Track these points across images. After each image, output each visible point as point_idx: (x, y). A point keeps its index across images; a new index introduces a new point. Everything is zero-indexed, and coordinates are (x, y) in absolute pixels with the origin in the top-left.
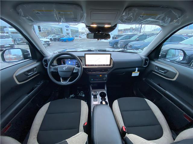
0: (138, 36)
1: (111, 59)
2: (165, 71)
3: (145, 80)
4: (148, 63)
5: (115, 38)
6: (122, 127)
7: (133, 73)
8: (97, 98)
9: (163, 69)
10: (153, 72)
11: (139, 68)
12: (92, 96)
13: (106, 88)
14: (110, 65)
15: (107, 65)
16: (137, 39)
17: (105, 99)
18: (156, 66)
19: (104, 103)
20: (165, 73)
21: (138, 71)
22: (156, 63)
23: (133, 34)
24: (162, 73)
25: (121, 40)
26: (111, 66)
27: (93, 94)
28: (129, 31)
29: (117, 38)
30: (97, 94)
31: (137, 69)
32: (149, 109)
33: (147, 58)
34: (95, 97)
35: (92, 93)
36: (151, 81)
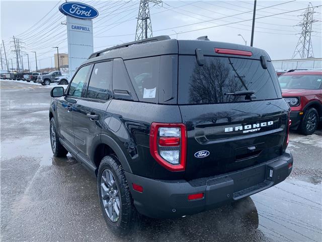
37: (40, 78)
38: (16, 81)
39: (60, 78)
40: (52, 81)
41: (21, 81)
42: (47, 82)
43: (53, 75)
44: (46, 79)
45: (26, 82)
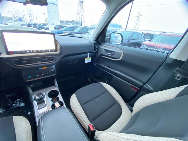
0: (80, 29)
1: (56, 41)
2: (112, 53)
3: (97, 65)
4: (97, 48)
5: (58, 29)
6: (89, 126)
7: (86, 59)
8: (44, 101)
9: (111, 52)
10: (102, 56)
11: (90, 54)
12: (35, 103)
13: (56, 84)
14: (56, 50)
15: (52, 51)
16: (80, 31)
17: (58, 99)
18: (104, 50)
19: (57, 105)
20: (112, 54)
21: (90, 57)
22: (104, 47)
23: (76, 27)
24: (110, 55)
25: (65, 30)
26: (58, 52)
27: (35, 99)
28: (71, 24)
29: (60, 29)
30: (44, 96)
31: (88, 54)
32: (106, 91)
33: (96, 42)
34: (41, 101)
35: (34, 97)
36: (102, 65)
37: (37, 26)
38: (29, 27)
39: (46, 27)
40: (42, 28)
41: (31, 27)
42: (40, 28)
43: (43, 26)
44: (40, 27)
45: (32, 28)
